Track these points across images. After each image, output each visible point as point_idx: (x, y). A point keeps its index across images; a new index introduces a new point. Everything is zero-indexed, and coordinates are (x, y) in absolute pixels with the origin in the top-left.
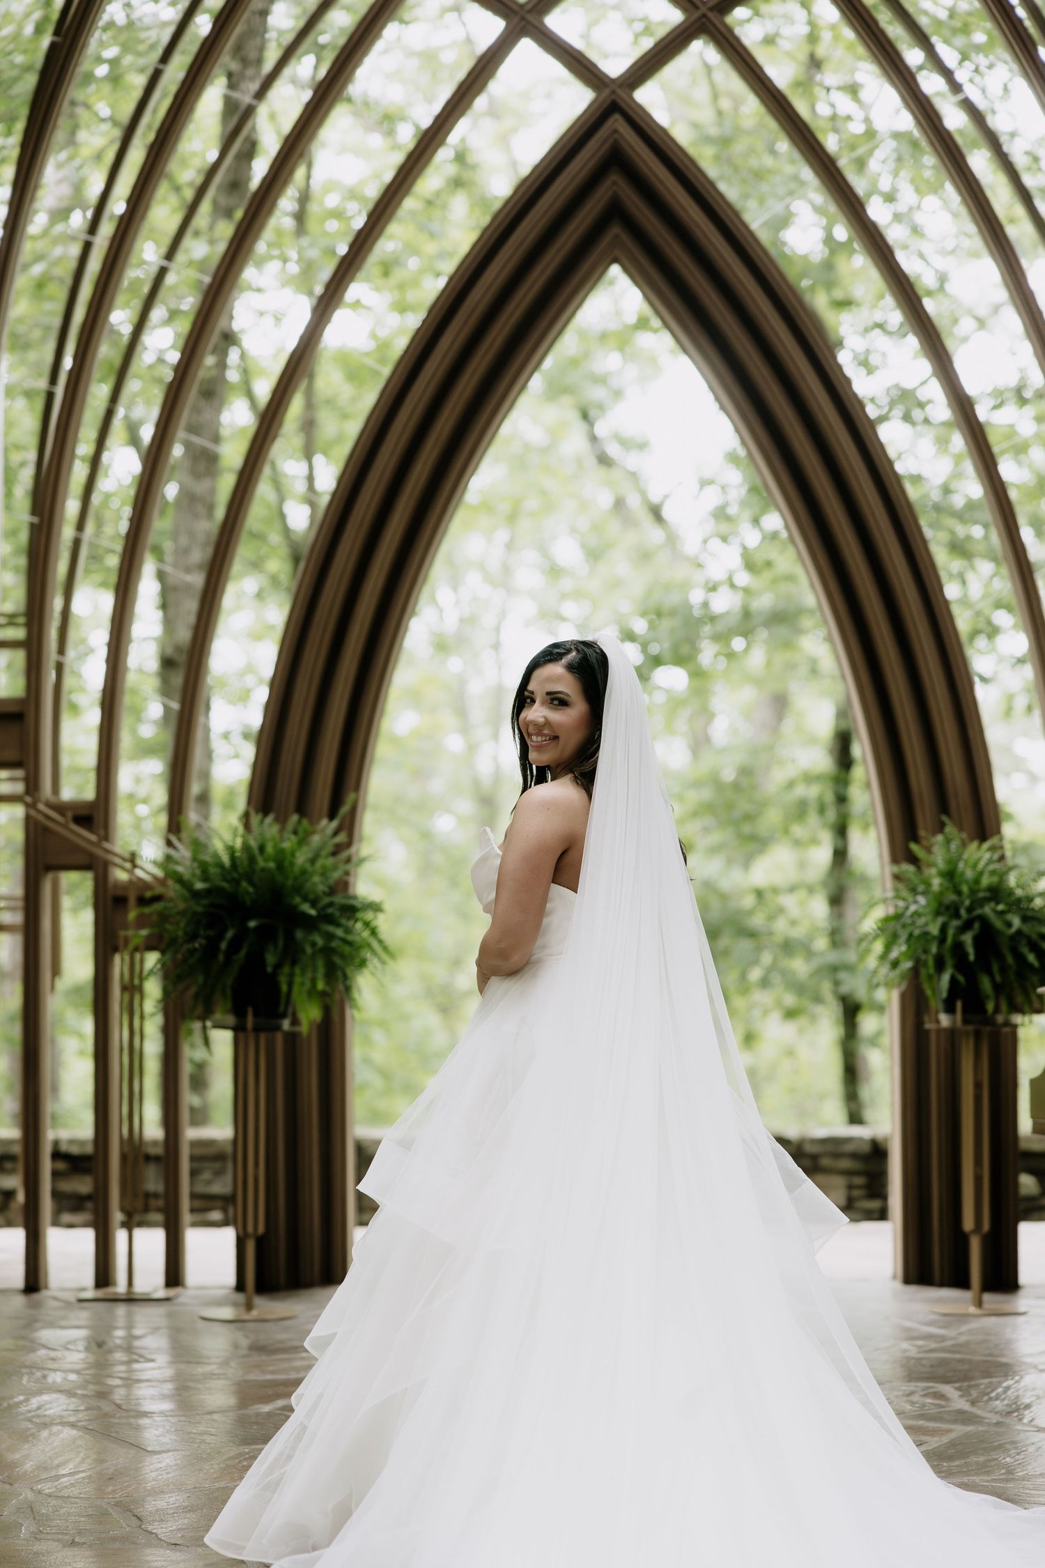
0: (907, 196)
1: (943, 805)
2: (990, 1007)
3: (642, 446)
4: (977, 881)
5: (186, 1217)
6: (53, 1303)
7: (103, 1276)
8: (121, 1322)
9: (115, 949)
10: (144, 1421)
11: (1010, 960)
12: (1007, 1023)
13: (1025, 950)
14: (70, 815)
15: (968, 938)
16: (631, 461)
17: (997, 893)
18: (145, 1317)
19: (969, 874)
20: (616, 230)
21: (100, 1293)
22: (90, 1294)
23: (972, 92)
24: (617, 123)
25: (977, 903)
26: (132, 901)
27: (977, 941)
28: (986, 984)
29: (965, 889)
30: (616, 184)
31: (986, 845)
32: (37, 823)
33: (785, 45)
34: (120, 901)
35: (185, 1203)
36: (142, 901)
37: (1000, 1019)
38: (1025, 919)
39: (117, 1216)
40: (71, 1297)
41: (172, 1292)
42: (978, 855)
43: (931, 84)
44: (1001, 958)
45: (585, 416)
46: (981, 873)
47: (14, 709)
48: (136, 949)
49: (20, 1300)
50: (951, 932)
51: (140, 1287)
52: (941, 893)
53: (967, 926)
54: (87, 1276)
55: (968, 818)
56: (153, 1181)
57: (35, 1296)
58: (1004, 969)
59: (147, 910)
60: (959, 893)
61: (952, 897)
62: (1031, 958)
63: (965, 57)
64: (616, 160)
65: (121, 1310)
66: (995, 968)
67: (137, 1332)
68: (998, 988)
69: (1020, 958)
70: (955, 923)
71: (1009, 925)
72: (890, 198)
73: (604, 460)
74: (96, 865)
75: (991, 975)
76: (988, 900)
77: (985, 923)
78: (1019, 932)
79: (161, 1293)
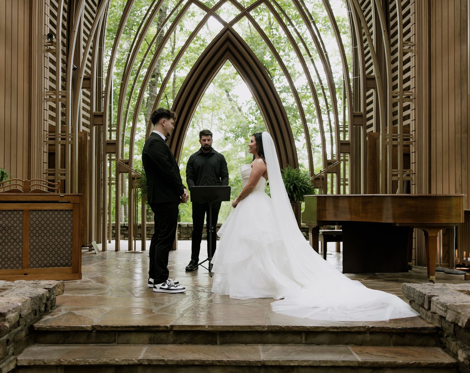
0: (287, 50)
1: (288, 162)
2: (295, 200)
3: (237, 97)
4: (293, 176)
5: (146, 238)
6: (121, 253)
7: (130, 248)
8: (133, 256)
9: (133, 188)
10: (136, 275)
11: (299, 191)
12: (299, 203)
13: (302, 189)
14: (124, 162)
15: (291, 187)
16: (235, 99)
17: (297, 178)
18: (138, 256)
19: (292, 175)
20: (228, 53)
21: (129, 252)
22: (128, 252)
23: (299, 31)
24: (228, 32)
25: (293, 180)
26: (136, 179)
27: (293, 187)
28: (295, 195)
29: (291, 177)
30: (228, 44)
31: (295, 170)
32: (118, 163)
33: (264, 21)
34: (134, 179)
35: (146, 235)
36: (138, 178)
37: (297, 202)
38: (302, 183)
39: (133, 238)
40: (124, 252)
41: (143, 251)
42: (294, 171)
43: (290, 29)
44: (298, 190)
45: (226, 91)
46: (294, 175)
47: (114, 142)
48: (136, 187)
49: (114, 253)
50: (288, 186)
51: (137, 250)
52: (287, 178)
53: (292, 184)
54: (127, 248)
55: (292, 164)
56: (140, 231)
57: (117, 252)
58: (298, 193)
59: (138, 180)
60: (290, 178)
61: (288, 179)
62: (303, 190)
63: (297, 24)
64: (228, 39)
65: (133, 254)
66: (297, 192)
67: (136, 259)
68: (297, 196)
69: (301, 190)
70: (289, 184)
71: (299, 184)
72: (284, 51)
73: (230, 100)
74: (129, 171)
75: (295, 193)
76: (296, 180)
77: (295, 184)
78: (301, 186)
79: (141, 252)
